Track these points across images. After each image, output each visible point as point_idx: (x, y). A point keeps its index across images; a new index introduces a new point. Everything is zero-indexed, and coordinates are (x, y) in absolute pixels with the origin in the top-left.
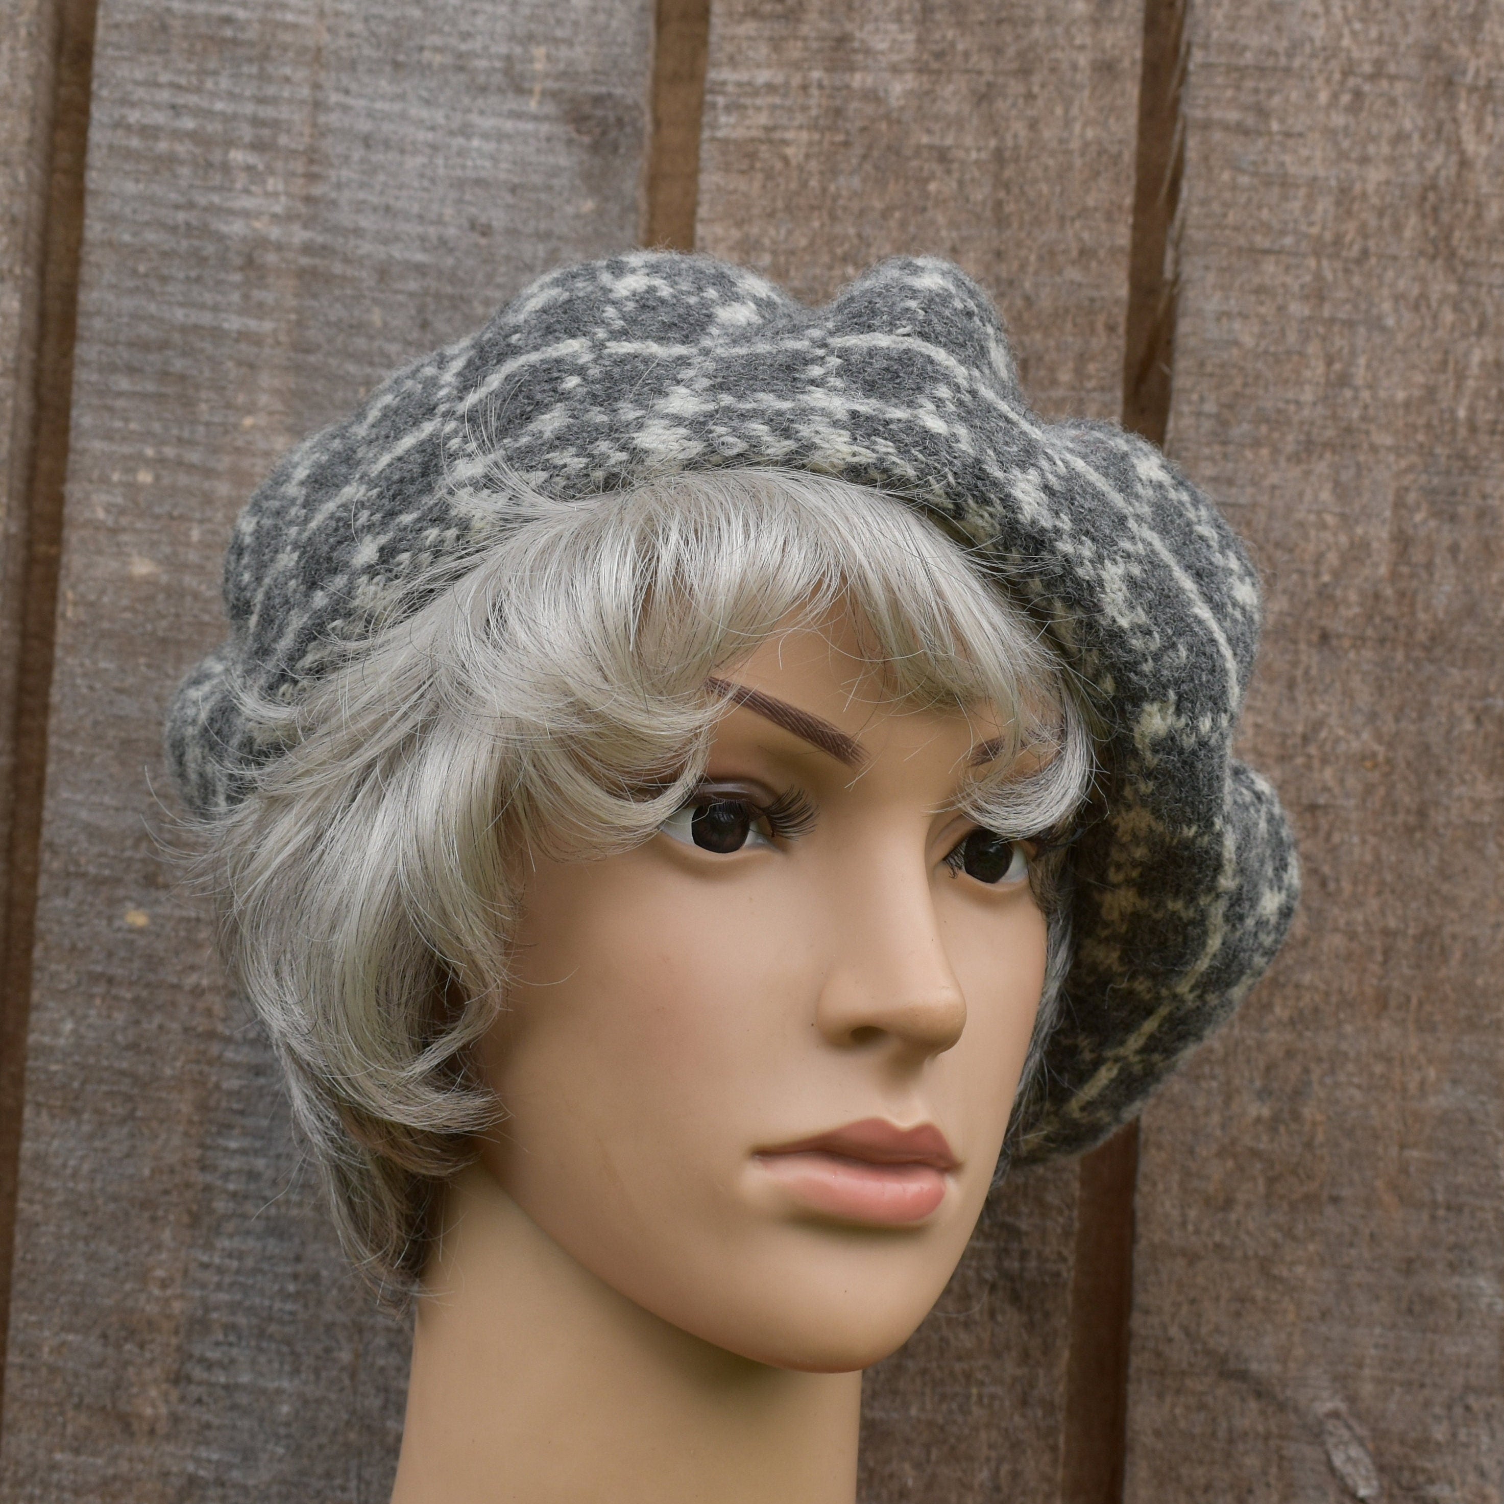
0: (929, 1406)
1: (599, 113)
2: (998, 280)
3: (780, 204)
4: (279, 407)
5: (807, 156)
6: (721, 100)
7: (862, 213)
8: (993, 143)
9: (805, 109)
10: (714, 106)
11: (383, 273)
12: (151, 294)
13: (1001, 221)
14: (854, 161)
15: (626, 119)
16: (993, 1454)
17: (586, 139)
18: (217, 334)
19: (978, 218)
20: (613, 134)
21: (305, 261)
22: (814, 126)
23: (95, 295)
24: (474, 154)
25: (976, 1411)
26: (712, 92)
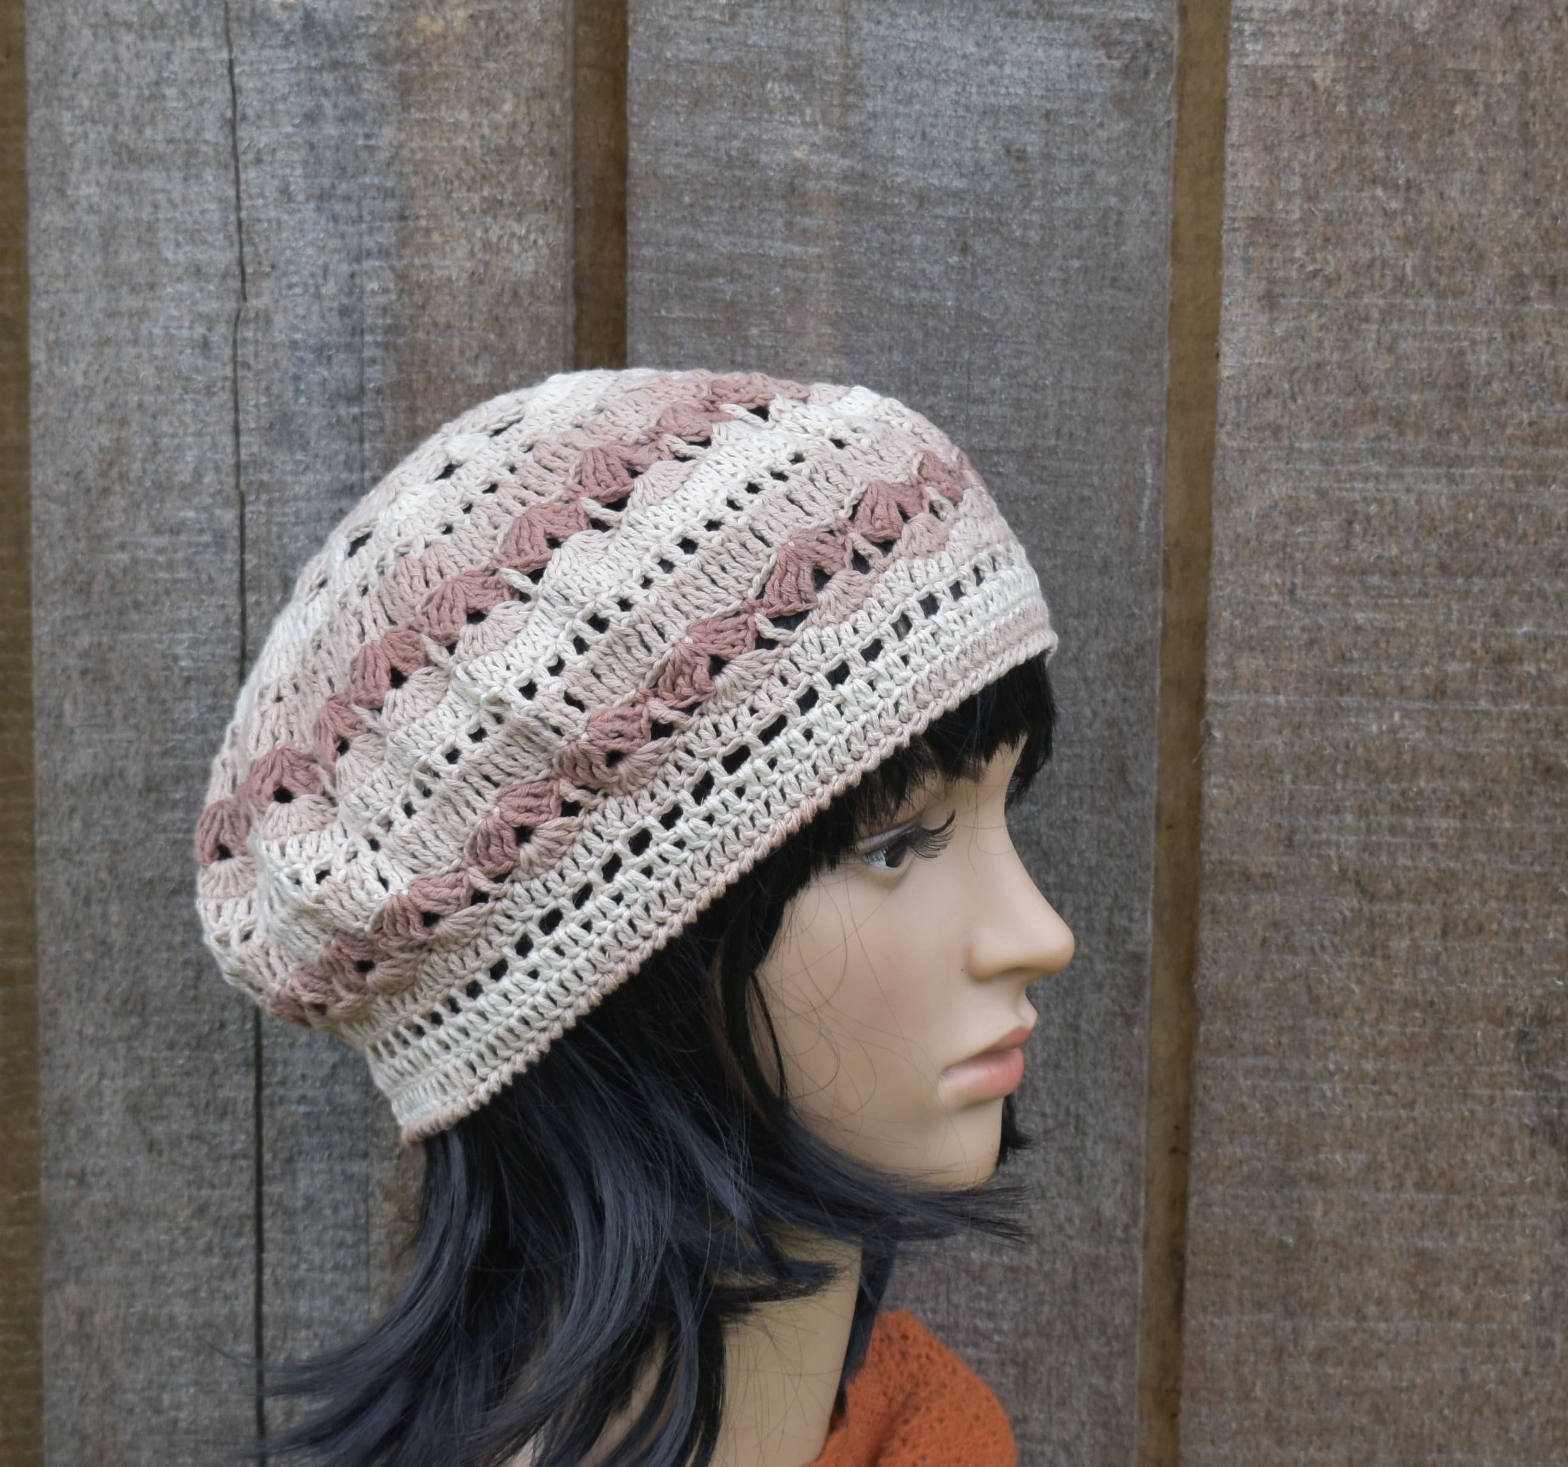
0: (1475, 1235)
1: (1129, 38)
2: (1525, 200)
3: (1309, 128)
4: (827, 330)
5: (1334, 80)
6: (1248, 28)
7: (1389, 136)
8: (1518, 66)
9: (1330, 35)
10: (1241, 32)
11: (922, 198)
12: (697, 224)
13: (1528, 142)
14: (1381, 86)
15: (1155, 44)
16: (1536, 1277)
17: (1117, 64)
18: (762, 261)
19: (1505, 138)
20: (1143, 59)
21: (845, 188)
22: (1340, 53)
23: (643, 226)
24: (1006, 82)
25: (1519, 1240)
26: (1238, 19)
